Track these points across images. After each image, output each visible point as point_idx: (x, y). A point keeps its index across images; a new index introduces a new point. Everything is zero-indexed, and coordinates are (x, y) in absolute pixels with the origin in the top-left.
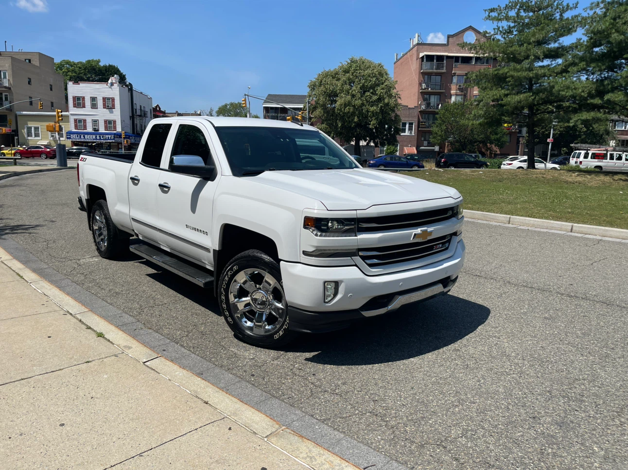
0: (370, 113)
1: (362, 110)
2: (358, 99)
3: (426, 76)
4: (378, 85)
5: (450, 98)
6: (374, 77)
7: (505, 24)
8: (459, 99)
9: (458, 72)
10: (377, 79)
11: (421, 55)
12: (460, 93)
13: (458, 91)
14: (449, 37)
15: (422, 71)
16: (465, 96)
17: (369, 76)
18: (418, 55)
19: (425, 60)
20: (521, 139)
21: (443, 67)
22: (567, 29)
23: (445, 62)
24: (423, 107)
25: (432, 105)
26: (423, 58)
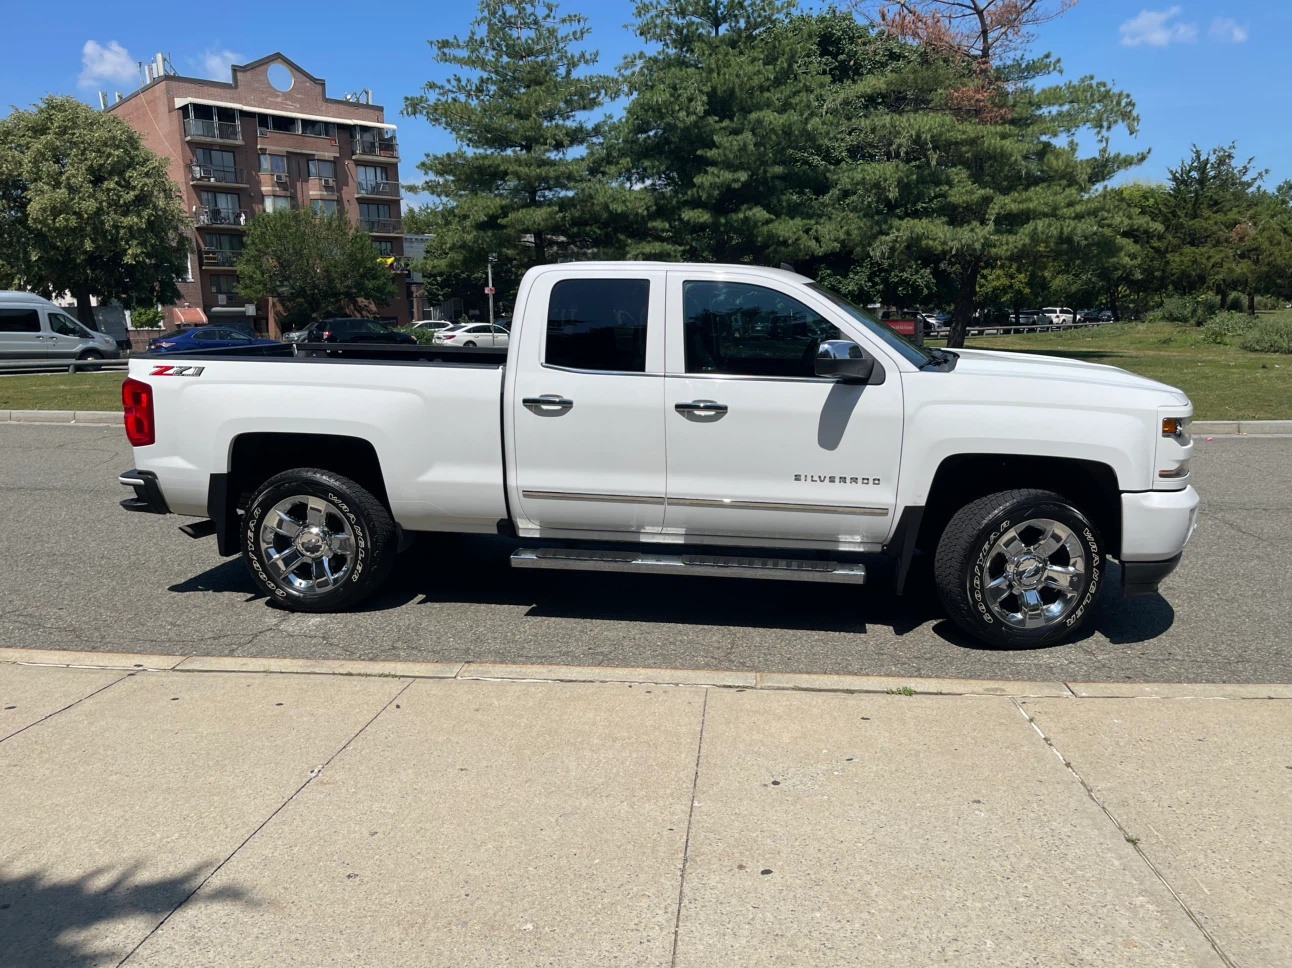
0: (122, 232)
1: (102, 223)
2: (89, 197)
3: (199, 149)
4: (131, 165)
5: (262, 202)
6: (118, 147)
7: (475, 75)
8: (284, 204)
9: (271, 148)
10: (126, 151)
11: (179, 102)
12: (283, 193)
13: (278, 189)
14: (235, 69)
15: (188, 138)
16: (293, 197)
17: (105, 144)
18: (171, 102)
19: (192, 114)
20: (414, 288)
21: (235, 133)
22: (584, 98)
23: (238, 122)
24: (204, 219)
25: (222, 215)
26: (185, 109)
